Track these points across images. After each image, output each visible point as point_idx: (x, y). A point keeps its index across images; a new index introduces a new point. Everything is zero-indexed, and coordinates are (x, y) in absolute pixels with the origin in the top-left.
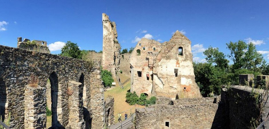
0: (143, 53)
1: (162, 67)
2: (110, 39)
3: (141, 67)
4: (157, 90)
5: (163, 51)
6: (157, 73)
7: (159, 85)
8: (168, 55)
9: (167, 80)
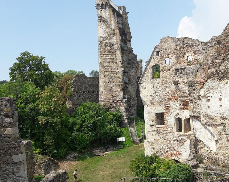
0: (166, 72)
1: (209, 101)
2: (114, 44)
3: (164, 103)
4: (202, 152)
5: (209, 62)
6: (199, 114)
7: (206, 143)
8: (221, 68)
9: (224, 130)
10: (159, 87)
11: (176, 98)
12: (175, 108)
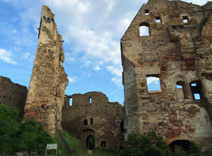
10: (150, 45)
11: (174, 57)
12: (175, 69)
